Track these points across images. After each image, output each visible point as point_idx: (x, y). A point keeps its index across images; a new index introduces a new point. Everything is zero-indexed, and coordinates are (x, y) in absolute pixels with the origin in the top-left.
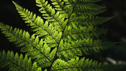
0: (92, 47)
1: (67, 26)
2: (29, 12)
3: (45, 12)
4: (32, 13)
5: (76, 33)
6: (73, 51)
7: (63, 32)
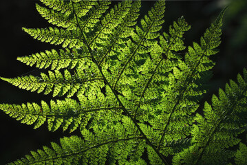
0: (194, 71)
1: (120, 97)
2: (39, 151)
3: (62, 120)
4: (45, 148)
5: (147, 87)
6: (178, 119)
7: (126, 113)
